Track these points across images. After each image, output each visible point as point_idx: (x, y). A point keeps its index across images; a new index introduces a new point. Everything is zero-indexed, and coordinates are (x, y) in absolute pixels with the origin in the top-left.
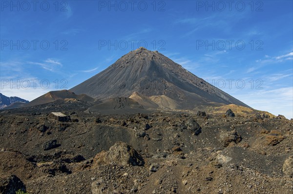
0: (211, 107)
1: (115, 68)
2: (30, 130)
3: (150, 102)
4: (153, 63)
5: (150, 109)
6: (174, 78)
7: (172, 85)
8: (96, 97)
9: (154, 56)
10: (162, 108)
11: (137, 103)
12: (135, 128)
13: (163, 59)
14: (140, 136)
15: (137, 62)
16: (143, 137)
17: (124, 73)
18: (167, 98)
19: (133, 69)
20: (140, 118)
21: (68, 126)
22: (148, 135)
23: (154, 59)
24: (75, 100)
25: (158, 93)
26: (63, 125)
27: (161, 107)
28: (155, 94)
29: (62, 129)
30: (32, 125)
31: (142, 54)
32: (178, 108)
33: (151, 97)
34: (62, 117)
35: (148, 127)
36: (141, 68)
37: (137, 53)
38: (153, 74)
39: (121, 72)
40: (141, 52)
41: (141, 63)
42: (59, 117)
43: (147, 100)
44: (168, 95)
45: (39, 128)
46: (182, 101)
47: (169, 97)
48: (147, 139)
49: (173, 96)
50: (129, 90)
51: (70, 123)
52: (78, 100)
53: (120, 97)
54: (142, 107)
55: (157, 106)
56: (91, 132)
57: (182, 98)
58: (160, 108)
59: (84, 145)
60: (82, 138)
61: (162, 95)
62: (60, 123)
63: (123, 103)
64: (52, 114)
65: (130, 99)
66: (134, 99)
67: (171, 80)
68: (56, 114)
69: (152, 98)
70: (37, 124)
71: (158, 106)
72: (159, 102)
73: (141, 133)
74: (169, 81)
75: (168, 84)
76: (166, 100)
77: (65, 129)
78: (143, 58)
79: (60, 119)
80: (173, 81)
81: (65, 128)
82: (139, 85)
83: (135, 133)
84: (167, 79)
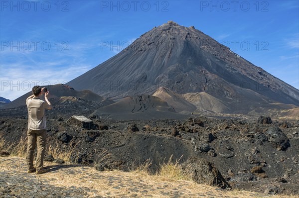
0: (275, 109)
1: (131, 52)
2: (48, 140)
3: (184, 101)
4: (187, 44)
5: (183, 112)
6: (218, 67)
7: (216, 77)
8: (103, 95)
9: (188, 34)
10: (202, 112)
11: (165, 104)
12: (193, 139)
13: (202, 38)
14: (202, 151)
15: (164, 44)
16: (207, 152)
17: (145, 59)
18: (209, 97)
19: (158, 54)
20: (193, 125)
21: (98, 135)
22: (212, 149)
23: (189, 39)
24: (75, 99)
25: (194, 89)
26: (92, 133)
27: (200, 109)
28: (191, 91)
29: (91, 139)
30: (49, 134)
31: (170, 31)
32: (225, 111)
33: (185, 95)
34: (87, 123)
35: (212, 138)
36: (169, 52)
37: (164, 30)
38: (188, 61)
39: (140, 58)
40: (169, 29)
41: (170, 45)
42: (83, 122)
43: (178, 99)
44: (211, 92)
45: (60, 137)
46: (231, 100)
47: (212, 94)
48: (212, 155)
49: (217, 93)
50: (153, 84)
51: (101, 131)
52: (80, 99)
53: (140, 94)
54: (172, 110)
55: (194, 108)
56: (131, 144)
57: (231, 97)
58: (198, 111)
59: (125, 163)
60: (120, 153)
61: (201, 91)
62: (86, 130)
63: (145, 103)
64: (74, 118)
65: (154, 97)
66: (160, 97)
67: (215, 70)
68: (78, 118)
69: (187, 96)
70: (57, 132)
71: (196, 108)
72: (197, 103)
73: (203, 147)
74: (211, 71)
75: (210, 76)
76: (207, 99)
77: (94, 140)
78: (172, 37)
79: (86, 125)
80: (217, 70)
81: (95, 138)
82: (167, 77)
83: (194, 147)
84: (207, 68)
